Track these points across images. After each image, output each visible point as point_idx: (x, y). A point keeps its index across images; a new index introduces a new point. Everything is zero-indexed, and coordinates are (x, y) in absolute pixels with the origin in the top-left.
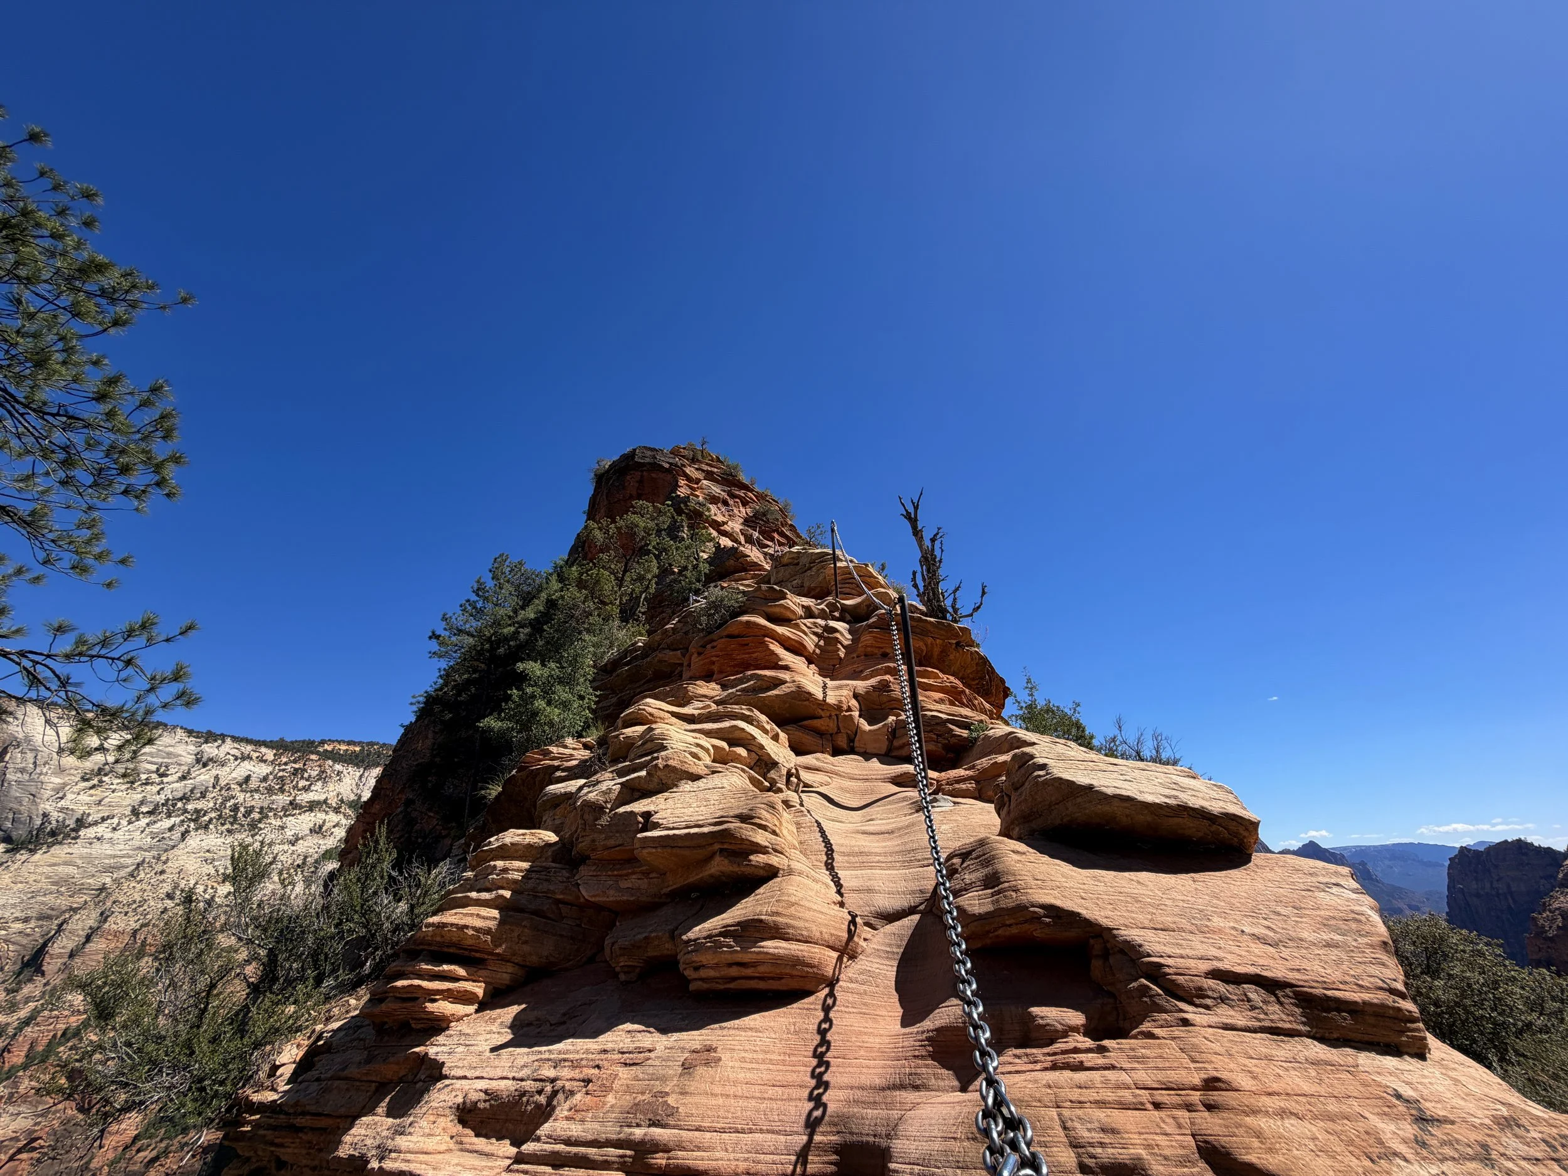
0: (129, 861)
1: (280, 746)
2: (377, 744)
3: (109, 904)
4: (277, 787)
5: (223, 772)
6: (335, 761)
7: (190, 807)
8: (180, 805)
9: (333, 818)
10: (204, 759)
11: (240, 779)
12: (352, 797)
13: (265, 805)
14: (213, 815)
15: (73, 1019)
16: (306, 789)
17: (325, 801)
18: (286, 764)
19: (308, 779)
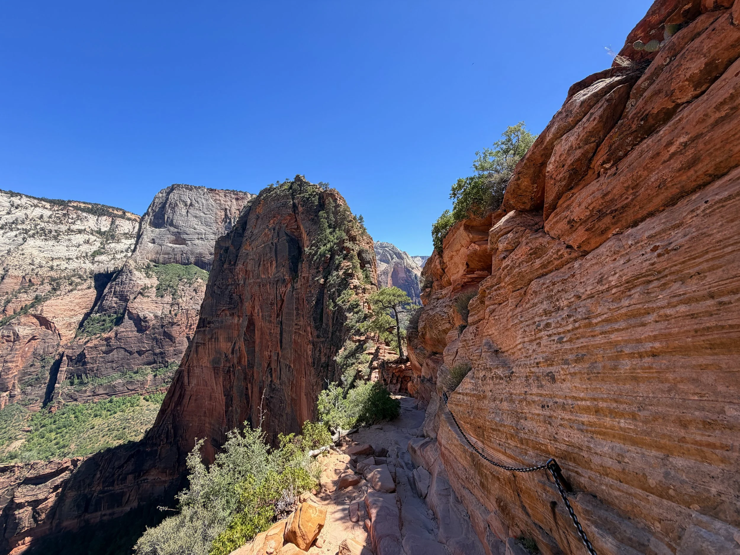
0: (3, 249)
1: (53, 202)
2: (100, 205)
3: (5, 265)
4: (58, 221)
5: (28, 212)
6: (82, 212)
7: (19, 227)
8: (14, 226)
9: (92, 238)
10: (15, 205)
11: (39, 216)
12: (96, 229)
13: (56, 228)
14: (33, 232)
15: (27, 302)
16: (74, 223)
17: (85, 230)
18: (58, 211)
19: (72, 219)
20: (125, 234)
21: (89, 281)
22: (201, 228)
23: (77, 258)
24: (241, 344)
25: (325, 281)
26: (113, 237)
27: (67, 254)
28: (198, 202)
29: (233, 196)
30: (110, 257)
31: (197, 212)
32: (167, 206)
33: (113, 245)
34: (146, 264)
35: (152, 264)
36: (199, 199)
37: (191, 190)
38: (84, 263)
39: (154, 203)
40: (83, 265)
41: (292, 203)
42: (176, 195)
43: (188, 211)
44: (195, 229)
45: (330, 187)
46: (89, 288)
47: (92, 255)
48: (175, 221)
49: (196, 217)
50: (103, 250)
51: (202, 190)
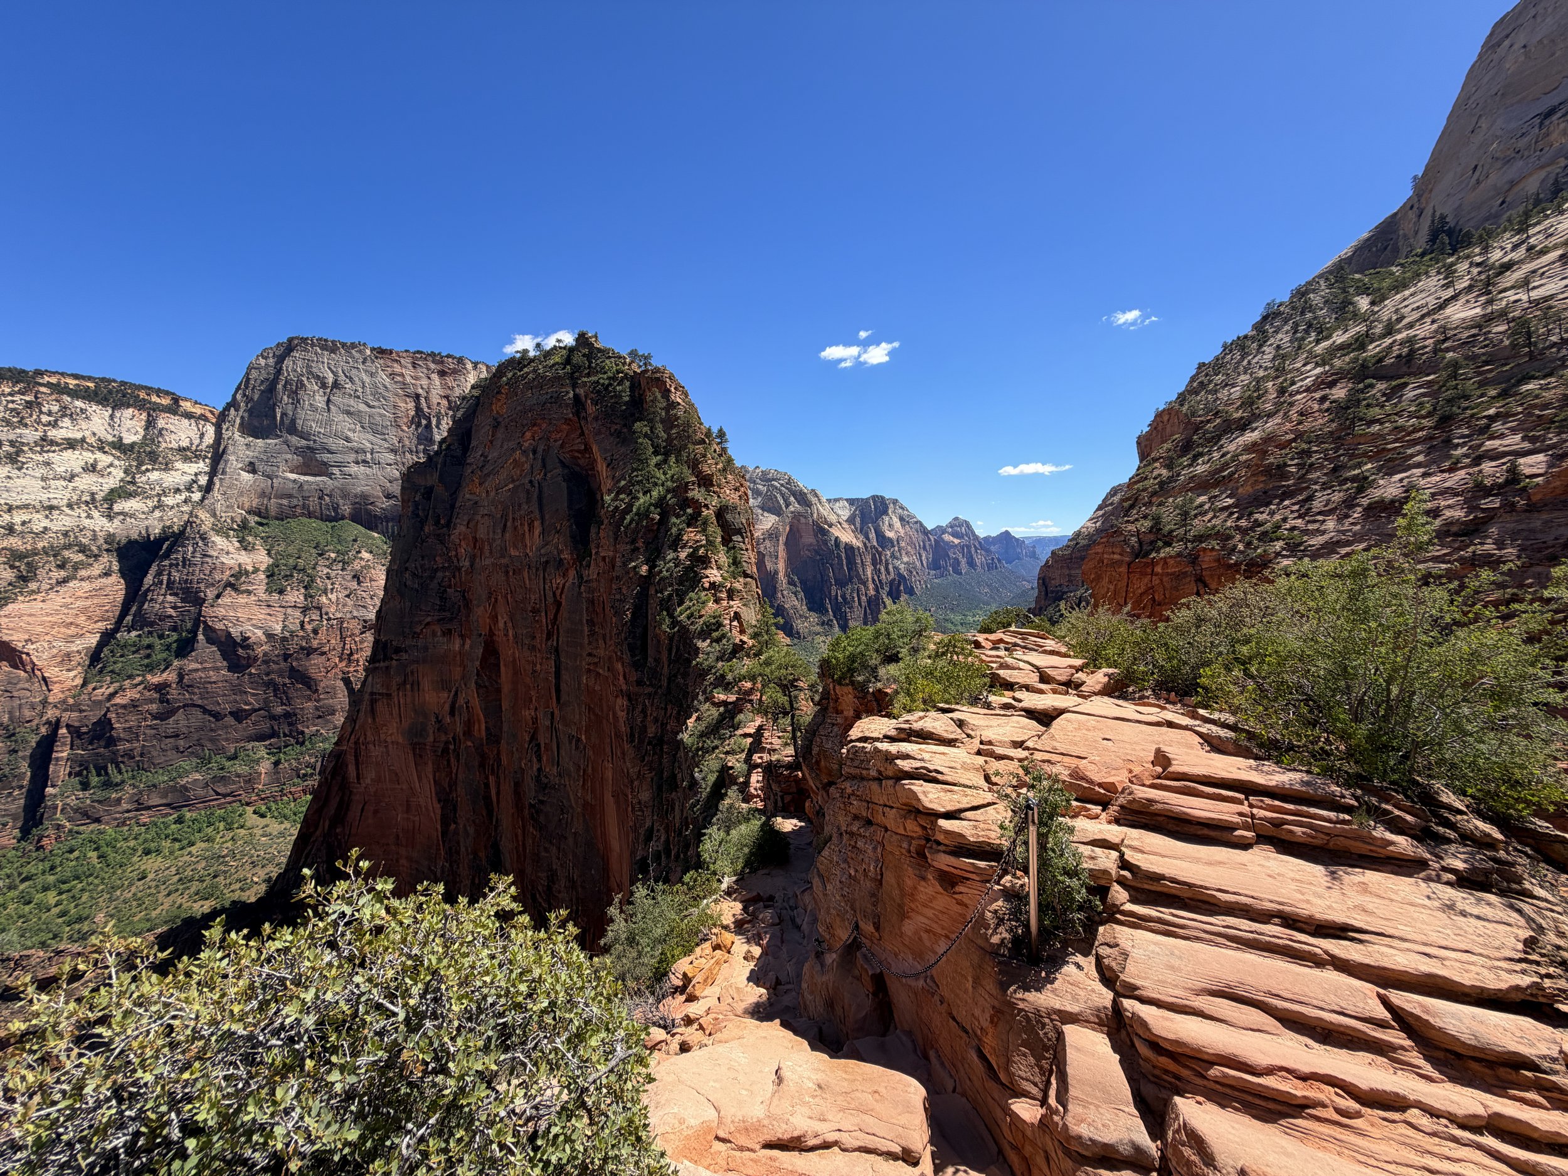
2: (114, 381)
4: (15, 420)
6: (72, 397)
9: (104, 459)
12: (110, 439)
13: (12, 437)
16: (54, 425)
17: (83, 440)
18: (10, 394)
19: (50, 414)
20: (181, 450)
21: (105, 558)
22: (362, 439)
23: (70, 506)
24: (471, 696)
25: (650, 571)
26: (153, 457)
27: (44, 496)
28: (351, 379)
29: (433, 366)
30: (150, 504)
31: (352, 402)
32: (280, 387)
33: (154, 476)
34: (238, 520)
35: (253, 520)
36: (354, 372)
37: (334, 349)
38: (89, 517)
39: (248, 380)
40: (87, 522)
41: (571, 395)
42: (300, 363)
43: (328, 401)
44: (348, 440)
45: (656, 362)
46: (107, 574)
47: (105, 499)
48: (299, 422)
49: (348, 413)
50: (132, 488)
51: (360, 352)
